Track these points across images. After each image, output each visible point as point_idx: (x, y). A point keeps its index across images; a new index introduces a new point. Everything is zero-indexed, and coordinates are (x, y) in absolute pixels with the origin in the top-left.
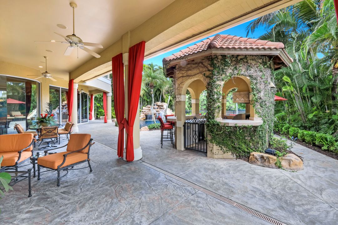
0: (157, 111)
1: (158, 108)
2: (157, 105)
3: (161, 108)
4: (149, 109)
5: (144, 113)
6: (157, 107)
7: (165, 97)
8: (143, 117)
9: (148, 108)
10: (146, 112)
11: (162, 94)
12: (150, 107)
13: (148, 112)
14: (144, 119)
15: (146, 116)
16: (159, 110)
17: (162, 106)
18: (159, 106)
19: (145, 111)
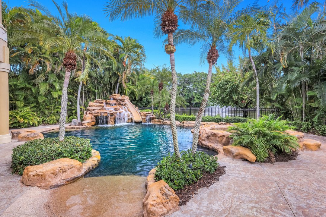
0: (116, 110)
1: (115, 104)
2: (114, 99)
3: (122, 103)
4: (101, 106)
5: (91, 113)
6: (115, 102)
7: (125, 86)
8: (90, 120)
9: (99, 104)
10: (96, 111)
11: (121, 81)
12: (102, 103)
13: (100, 111)
14: (94, 123)
15: (96, 117)
16: (117, 107)
17: (123, 100)
18: (117, 100)
19: (94, 110)
